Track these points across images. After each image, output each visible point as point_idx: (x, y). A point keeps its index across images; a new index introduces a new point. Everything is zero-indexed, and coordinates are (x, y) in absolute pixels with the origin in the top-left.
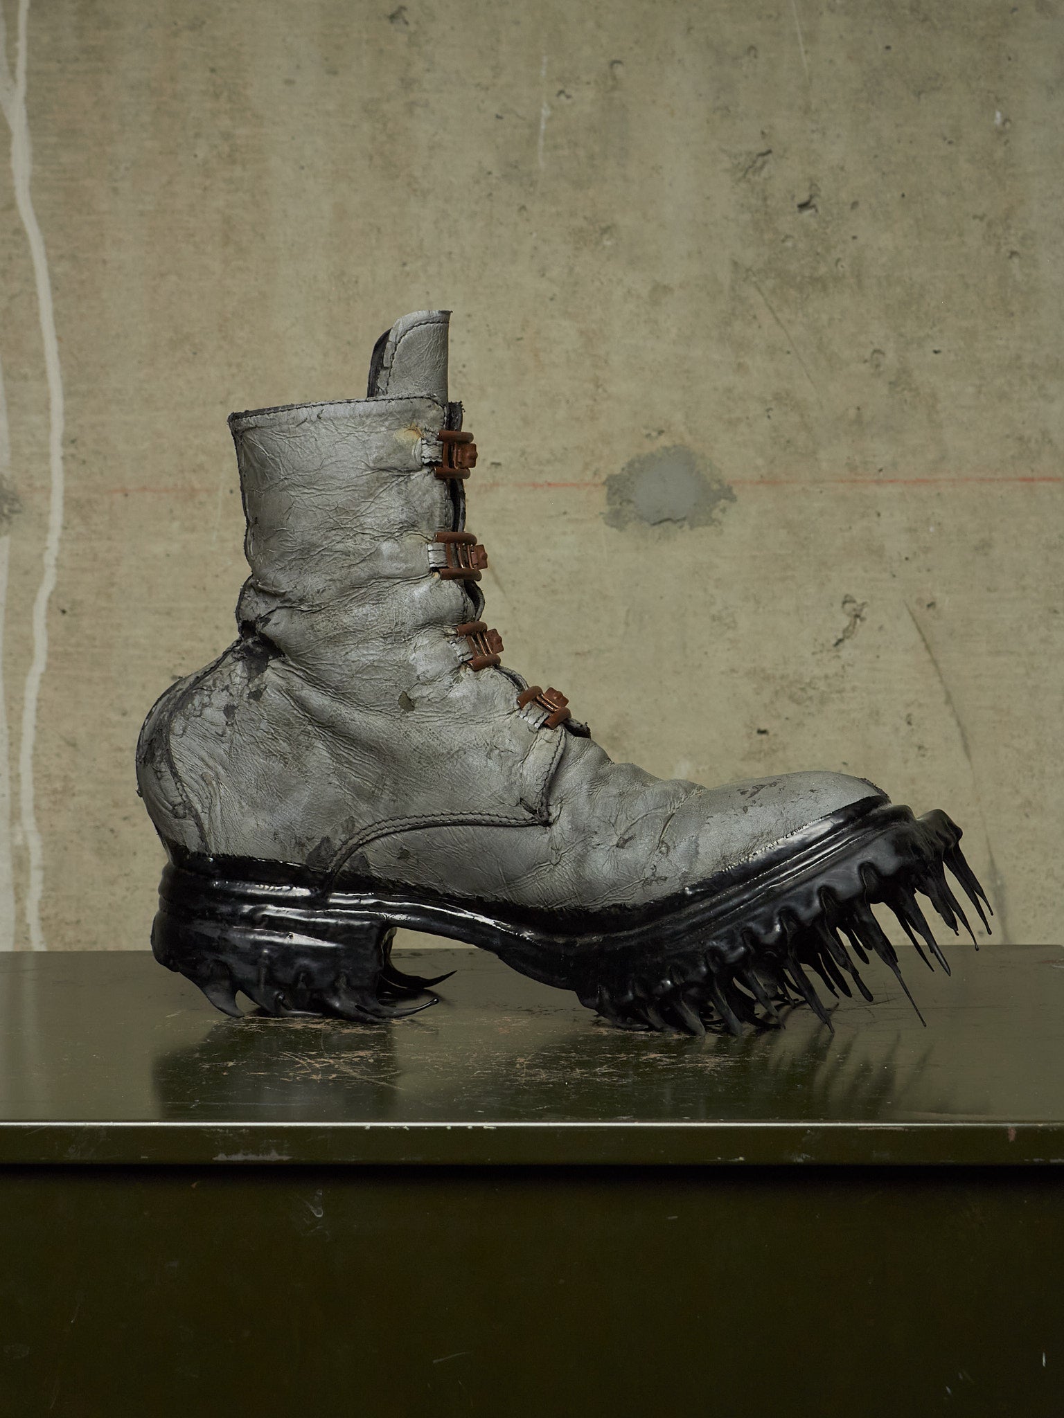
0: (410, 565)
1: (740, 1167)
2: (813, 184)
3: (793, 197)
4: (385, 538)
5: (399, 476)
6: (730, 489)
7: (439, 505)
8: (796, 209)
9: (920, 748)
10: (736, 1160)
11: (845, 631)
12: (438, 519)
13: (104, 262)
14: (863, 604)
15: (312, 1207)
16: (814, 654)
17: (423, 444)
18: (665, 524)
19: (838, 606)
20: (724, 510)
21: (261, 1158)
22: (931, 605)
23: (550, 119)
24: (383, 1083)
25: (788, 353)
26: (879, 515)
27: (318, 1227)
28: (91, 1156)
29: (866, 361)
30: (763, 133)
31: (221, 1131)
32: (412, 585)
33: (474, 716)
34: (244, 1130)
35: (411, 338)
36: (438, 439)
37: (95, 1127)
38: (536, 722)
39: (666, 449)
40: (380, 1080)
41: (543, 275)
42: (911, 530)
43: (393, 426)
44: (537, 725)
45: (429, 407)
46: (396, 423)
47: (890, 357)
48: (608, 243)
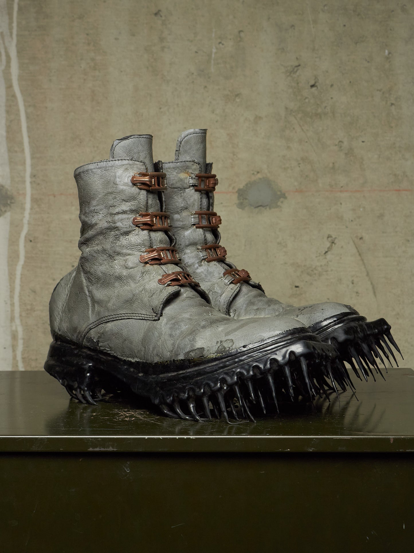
0: (184, 223)
1: (288, 453)
2: (316, 77)
3: (308, 83)
4: (175, 213)
5: (181, 190)
6: (284, 194)
7: (197, 201)
8: (310, 87)
9: (357, 293)
10: (287, 450)
11: (328, 248)
12: (196, 206)
13: (46, 108)
14: (335, 238)
15: (125, 468)
16: (316, 257)
17: (189, 179)
18: (260, 208)
19: (325, 238)
20: (282, 202)
21: (106, 449)
22: (361, 238)
23: (216, 53)
24: (152, 421)
25: (307, 142)
26: (341, 204)
27: (128, 476)
28: (41, 449)
29: (336, 145)
30: (297, 58)
31: (91, 439)
32: (185, 230)
33: (205, 279)
34: (99, 439)
35: (187, 139)
36: (196, 176)
37: (43, 438)
38: (229, 282)
39: (260, 179)
40: (151, 420)
41: (213, 113)
42: (354, 210)
43: (178, 172)
44: (228, 283)
45: (193, 165)
46: (180, 171)
47: (346, 144)
48: (238, 100)
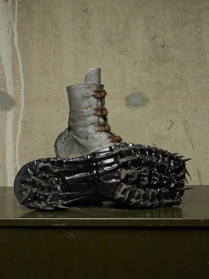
0: (89, 114)
1: (151, 227)
2: (164, 42)
4: (85, 109)
5: (87, 98)
6: (149, 100)
8: (161, 47)
9: (185, 148)
11: (170, 126)
12: (95, 105)
13: (32, 57)
14: (174, 121)
15: (71, 234)
16: (164, 130)
17: (91, 92)
18: (137, 106)
19: (169, 122)
20: (148, 103)
21: (61, 225)
22: (186, 121)
23: (115, 30)
25: (160, 74)
26: (177, 104)
27: (72, 238)
28: (29, 225)
29: (174, 75)
30: (155, 33)
31: (54, 220)
32: (89, 117)
33: (99, 140)
34: (58, 220)
35: (90, 74)
36: (95, 91)
37: (30, 219)
38: (109, 141)
39: (137, 92)
40: (83, 210)
41: (114, 59)
42: (183, 107)
45: (93, 86)
46: (87, 88)
47: (179, 75)
48: (126, 53)
